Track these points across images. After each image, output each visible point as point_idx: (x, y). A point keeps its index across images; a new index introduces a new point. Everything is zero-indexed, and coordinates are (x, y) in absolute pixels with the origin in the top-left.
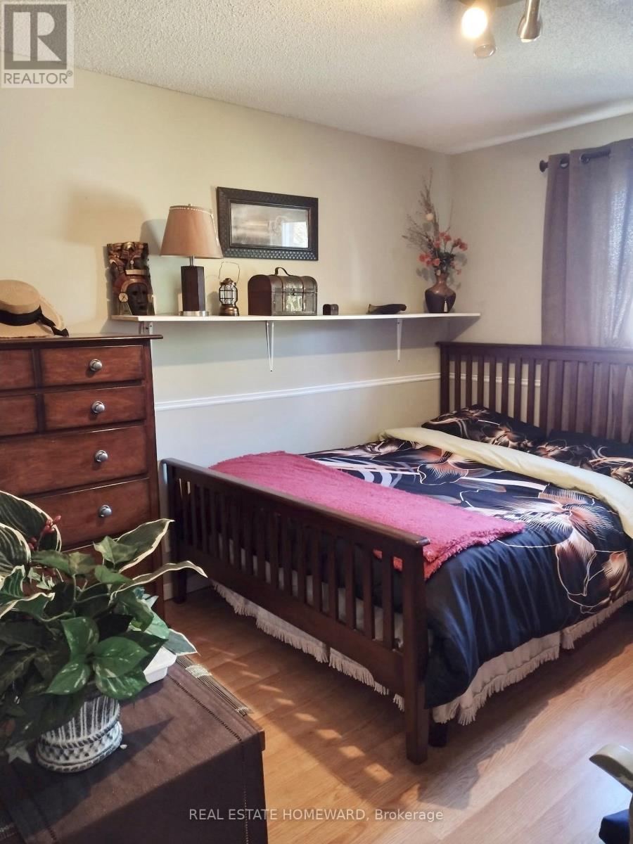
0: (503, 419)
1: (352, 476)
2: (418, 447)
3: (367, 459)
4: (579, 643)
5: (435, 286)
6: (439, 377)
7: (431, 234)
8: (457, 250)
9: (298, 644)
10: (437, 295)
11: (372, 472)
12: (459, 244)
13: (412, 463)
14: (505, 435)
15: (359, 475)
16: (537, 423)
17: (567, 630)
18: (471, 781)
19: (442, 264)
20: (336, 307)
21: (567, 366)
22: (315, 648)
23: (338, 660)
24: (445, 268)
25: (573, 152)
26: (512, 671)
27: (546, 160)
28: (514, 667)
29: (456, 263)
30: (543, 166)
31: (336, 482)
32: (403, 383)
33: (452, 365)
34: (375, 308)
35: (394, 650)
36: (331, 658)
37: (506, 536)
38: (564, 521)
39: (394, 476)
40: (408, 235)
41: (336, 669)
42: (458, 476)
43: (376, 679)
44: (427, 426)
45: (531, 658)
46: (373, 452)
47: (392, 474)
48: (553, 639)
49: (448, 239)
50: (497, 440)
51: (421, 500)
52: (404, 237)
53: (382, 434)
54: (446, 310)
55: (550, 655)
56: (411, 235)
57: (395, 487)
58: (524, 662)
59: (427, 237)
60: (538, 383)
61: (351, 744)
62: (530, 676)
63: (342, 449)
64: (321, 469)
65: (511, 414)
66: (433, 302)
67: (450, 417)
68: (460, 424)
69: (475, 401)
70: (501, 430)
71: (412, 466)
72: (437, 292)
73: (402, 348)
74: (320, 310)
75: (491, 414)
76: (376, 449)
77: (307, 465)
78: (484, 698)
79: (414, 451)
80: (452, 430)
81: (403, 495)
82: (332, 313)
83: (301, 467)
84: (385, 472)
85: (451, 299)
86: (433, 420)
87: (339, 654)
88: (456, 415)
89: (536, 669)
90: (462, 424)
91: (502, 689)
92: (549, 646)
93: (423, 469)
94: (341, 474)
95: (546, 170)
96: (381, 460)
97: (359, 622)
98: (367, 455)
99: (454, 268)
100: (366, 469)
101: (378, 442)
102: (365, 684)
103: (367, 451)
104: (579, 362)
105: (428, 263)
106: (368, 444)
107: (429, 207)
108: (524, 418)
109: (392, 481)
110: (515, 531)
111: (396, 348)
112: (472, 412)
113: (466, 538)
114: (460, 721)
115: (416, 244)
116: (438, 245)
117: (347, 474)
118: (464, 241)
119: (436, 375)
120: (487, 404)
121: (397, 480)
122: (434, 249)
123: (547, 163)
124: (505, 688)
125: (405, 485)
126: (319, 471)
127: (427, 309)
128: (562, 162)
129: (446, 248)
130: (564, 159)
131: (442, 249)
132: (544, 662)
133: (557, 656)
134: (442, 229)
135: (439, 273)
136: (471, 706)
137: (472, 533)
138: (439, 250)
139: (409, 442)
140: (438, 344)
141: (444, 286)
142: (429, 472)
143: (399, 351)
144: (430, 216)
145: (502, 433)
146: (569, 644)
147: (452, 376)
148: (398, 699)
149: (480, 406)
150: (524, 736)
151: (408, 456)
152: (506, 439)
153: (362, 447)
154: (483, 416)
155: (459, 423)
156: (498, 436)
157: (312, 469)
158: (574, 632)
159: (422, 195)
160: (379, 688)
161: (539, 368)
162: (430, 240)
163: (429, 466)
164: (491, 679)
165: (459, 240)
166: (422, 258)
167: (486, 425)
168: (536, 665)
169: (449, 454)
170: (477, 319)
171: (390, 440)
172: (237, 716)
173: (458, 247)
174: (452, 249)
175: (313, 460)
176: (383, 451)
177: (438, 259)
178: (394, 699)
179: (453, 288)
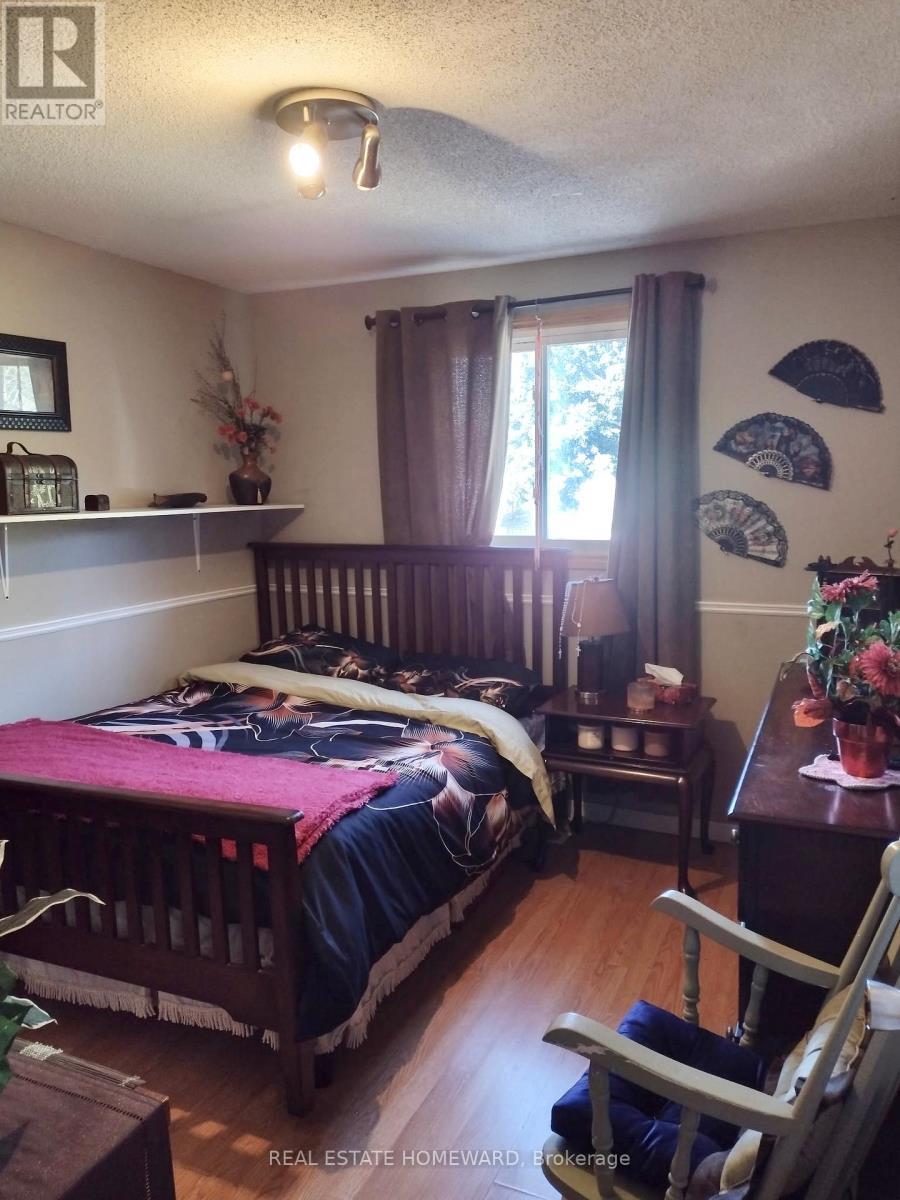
0: (345, 642)
1: (158, 743)
2: (239, 691)
3: (172, 715)
4: (469, 911)
5: (244, 468)
6: (254, 590)
7: (230, 397)
8: (267, 421)
9: (103, 1001)
10: (246, 480)
11: (185, 733)
12: (269, 413)
13: (236, 713)
14: (352, 663)
15: (164, 739)
16: (386, 642)
17: (456, 898)
18: (373, 1116)
19: (250, 440)
20: (105, 499)
21: (417, 569)
22: (133, 1000)
23: (174, 1007)
24: (253, 445)
25: (403, 309)
26: (402, 965)
27: (373, 316)
28: (404, 957)
29: (267, 437)
30: (369, 323)
31: (137, 755)
32: (207, 602)
33: (272, 573)
34: (165, 500)
35: (260, 971)
36: (160, 1007)
37: (380, 792)
38: (436, 766)
39: (218, 734)
40: (199, 398)
41: (170, 1021)
42: (301, 723)
43: (236, 1017)
44: (247, 659)
45: (421, 941)
46: (177, 704)
47: (213, 732)
48: (443, 913)
49: (255, 406)
50: (344, 668)
51: (263, 763)
52: (192, 400)
53: (184, 675)
54: (260, 500)
55: (441, 933)
56: (202, 398)
57: (223, 749)
58: (414, 949)
59: (226, 403)
60: (384, 592)
61: (205, 1120)
62: (421, 964)
63: (128, 705)
64: (109, 738)
65: (354, 633)
66: (241, 489)
67: (278, 644)
68: (293, 653)
69: (306, 621)
70: (347, 656)
71: (238, 717)
72: (246, 476)
73: (203, 552)
74: (82, 504)
75: (330, 636)
76: (180, 699)
77: (84, 736)
78: (374, 1007)
79: (234, 696)
80: (283, 661)
81: (238, 761)
82: (100, 507)
83: (75, 739)
84: (204, 730)
85: (266, 486)
86: (253, 651)
87: (172, 997)
88: (285, 642)
89: (427, 955)
90: (296, 654)
91: (393, 990)
92: (437, 924)
93: (253, 719)
94: (140, 741)
95: (374, 328)
96: (191, 714)
97: (205, 947)
98: (170, 710)
99: (265, 444)
100: (176, 730)
101: (181, 689)
102: (217, 1031)
103: (169, 704)
104: (430, 564)
105: (231, 437)
106: (166, 693)
107: (224, 364)
108: (370, 637)
109: (217, 742)
110: (390, 783)
111: (194, 554)
112: (306, 635)
113: (337, 806)
114: (349, 1046)
115: (212, 411)
116: (242, 414)
117: (150, 741)
118: (277, 409)
119: (250, 588)
120: (322, 623)
121: (223, 740)
122: (237, 419)
123: (374, 320)
124: (395, 988)
125: (236, 744)
126: (106, 741)
127: (233, 498)
128: (392, 320)
129: (253, 418)
130: (394, 317)
131: (248, 419)
132: (435, 943)
133: (449, 933)
134: (245, 392)
135: (246, 452)
136: (361, 1021)
137: (344, 797)
138: (243, 420)
139: (224, 684)
140: (250, 545)
141: (255, 469)
142: (263, 722)
143: (198, 557)
144: (227, 376)
145: (348, 659)
146: (460, 916)
147: (273, 588)
148: (270, 1037)
149: (313, 627)
150: (425, 1041)
151: (229, 704)
152: (353, 667)
153: (158, 699)
154: (321, 640)
155: (291, 651)
156: (344, 664)
157: (93, 740)
158: (462, 899)
159: (213, 345)
160: (238, 1029)
161: (383, 574)
162: (230, 407)
163: (260, 715)
164: (380, 979)
165: (269, 408)
166: (223, 431)
167: (328, 651)
168: (427, 949)
169: (283, 697)
170: (300, 511)
171: (197, 685)
172: (126, 1092)
173: (269, 417)
174: (261, 421)
175: (89, 726)
176: (192, 701)
177: (244, 433)
178: (264, 1038)
179: (264, 469)
